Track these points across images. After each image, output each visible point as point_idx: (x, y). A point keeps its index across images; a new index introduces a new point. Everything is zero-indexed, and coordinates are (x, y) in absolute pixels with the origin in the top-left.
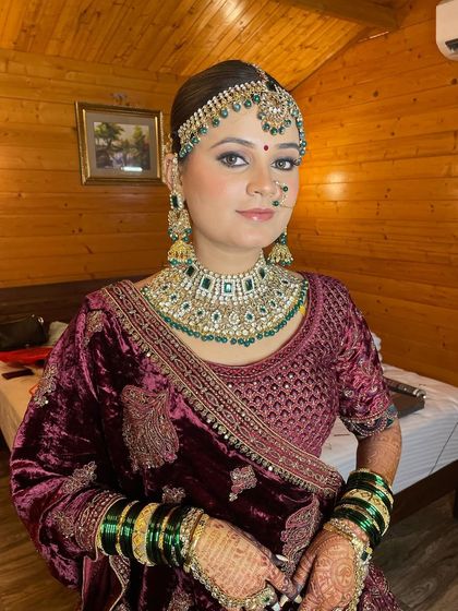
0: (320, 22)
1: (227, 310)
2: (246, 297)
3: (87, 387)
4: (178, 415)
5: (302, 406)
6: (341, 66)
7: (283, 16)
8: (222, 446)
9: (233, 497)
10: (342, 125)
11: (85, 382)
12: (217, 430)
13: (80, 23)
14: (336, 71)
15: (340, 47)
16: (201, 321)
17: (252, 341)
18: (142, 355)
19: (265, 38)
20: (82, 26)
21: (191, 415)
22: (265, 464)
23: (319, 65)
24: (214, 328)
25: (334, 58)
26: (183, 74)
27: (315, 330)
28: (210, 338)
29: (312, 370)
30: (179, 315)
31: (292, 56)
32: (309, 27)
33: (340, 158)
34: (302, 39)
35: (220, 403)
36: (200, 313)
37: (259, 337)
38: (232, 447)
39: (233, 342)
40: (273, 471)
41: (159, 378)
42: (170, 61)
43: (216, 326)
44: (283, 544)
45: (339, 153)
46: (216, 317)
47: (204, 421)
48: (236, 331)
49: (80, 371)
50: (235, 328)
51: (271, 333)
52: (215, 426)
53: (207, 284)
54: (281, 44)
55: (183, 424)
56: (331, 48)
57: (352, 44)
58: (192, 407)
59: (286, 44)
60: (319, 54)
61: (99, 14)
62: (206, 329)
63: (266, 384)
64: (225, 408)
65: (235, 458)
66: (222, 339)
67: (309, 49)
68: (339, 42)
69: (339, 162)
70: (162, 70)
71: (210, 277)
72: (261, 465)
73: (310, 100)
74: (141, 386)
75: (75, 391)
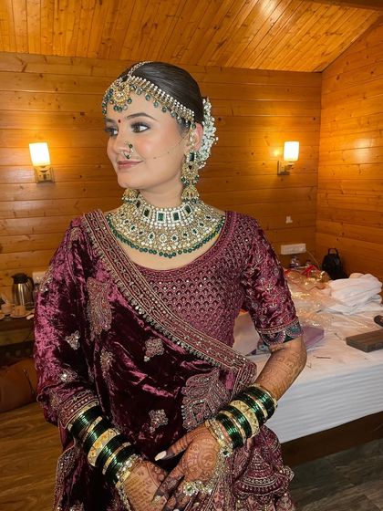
0: (341, 12)
1: (159, 232)
2: (173, 225)
3: (70, 277)
4: (112, 299)
5: (202, 301)
6: (365, 47)
7: (307, 10)
8: (140, 322)
9: (147, 359)
10: (364, 98)
11: (69, 275)
12: (138, 311)
13: (142, 34)
14: (360, 52)
15: (363, 30)
16: (141, 238)
17: (174, 255)
18: (98, 258)
19: (293, 30)
20: (145, 35)
21: (120, 298)
22: (174, 339)
23: (345, 47)
24: (149, 243)
25: (359, 40)
26: (226, 65)
27: (223, 250)
28: (145, 250)
29: (213, 278)
30: (127, 233)
31: (319, 42)
32: (332, 16)
33: (362, 127)
34: (326, 27)
35: (141, 293)
36: (141, 233)
37: (180, 252)
38: (149, 324)
39: (161, 254)
40: (180, 345)
41: (105, 273)
42: (214, 56)
43: (151, 242)
44: (183, 396)
45: (362, 122)
46: (151, 236)
47: (130, 303)
48: (164, 247)
49: (65, 267)
50: (163, 245)
51: (190, 251)
52: (137, 308)
53: (147, 213)
54: (308, 33)
55: (116, 303)
56: (355, 32)
57: (373, 27)
58: (122, 293)
59: (312, 34)
60: (344, 38)
61: (156, 25)
62: (143, 243)
63: (179, 284)
64: (144, 296)
65: (149, 331)
66: (153, 252)
67: (334, 36)
68: (361, 27)
69: (362, 130)
70: (209, 64)
71: (149, 208)
72: (171, 339)
73: (338, 78)
74: (95, 278)
75: (64, 281)
